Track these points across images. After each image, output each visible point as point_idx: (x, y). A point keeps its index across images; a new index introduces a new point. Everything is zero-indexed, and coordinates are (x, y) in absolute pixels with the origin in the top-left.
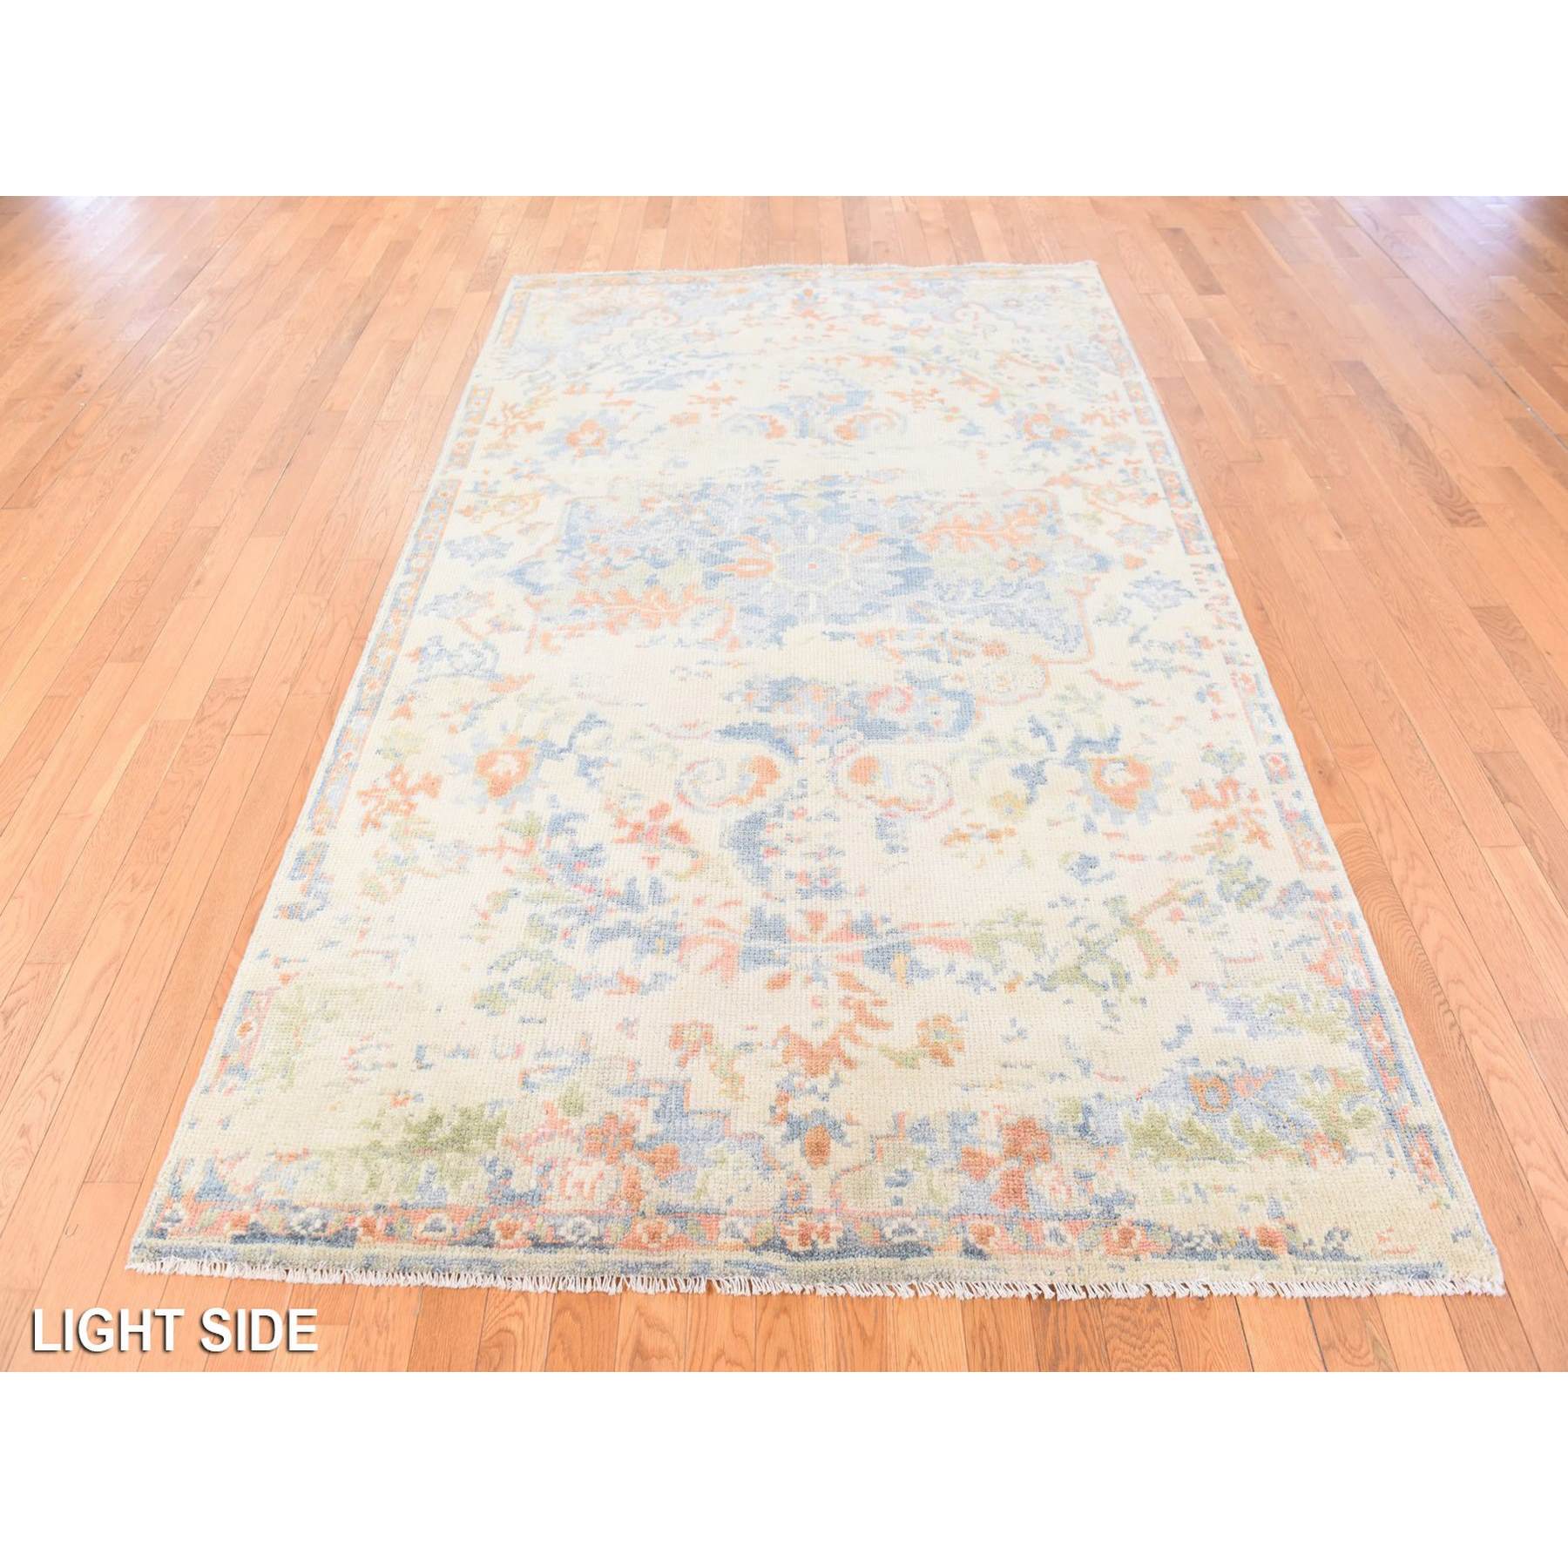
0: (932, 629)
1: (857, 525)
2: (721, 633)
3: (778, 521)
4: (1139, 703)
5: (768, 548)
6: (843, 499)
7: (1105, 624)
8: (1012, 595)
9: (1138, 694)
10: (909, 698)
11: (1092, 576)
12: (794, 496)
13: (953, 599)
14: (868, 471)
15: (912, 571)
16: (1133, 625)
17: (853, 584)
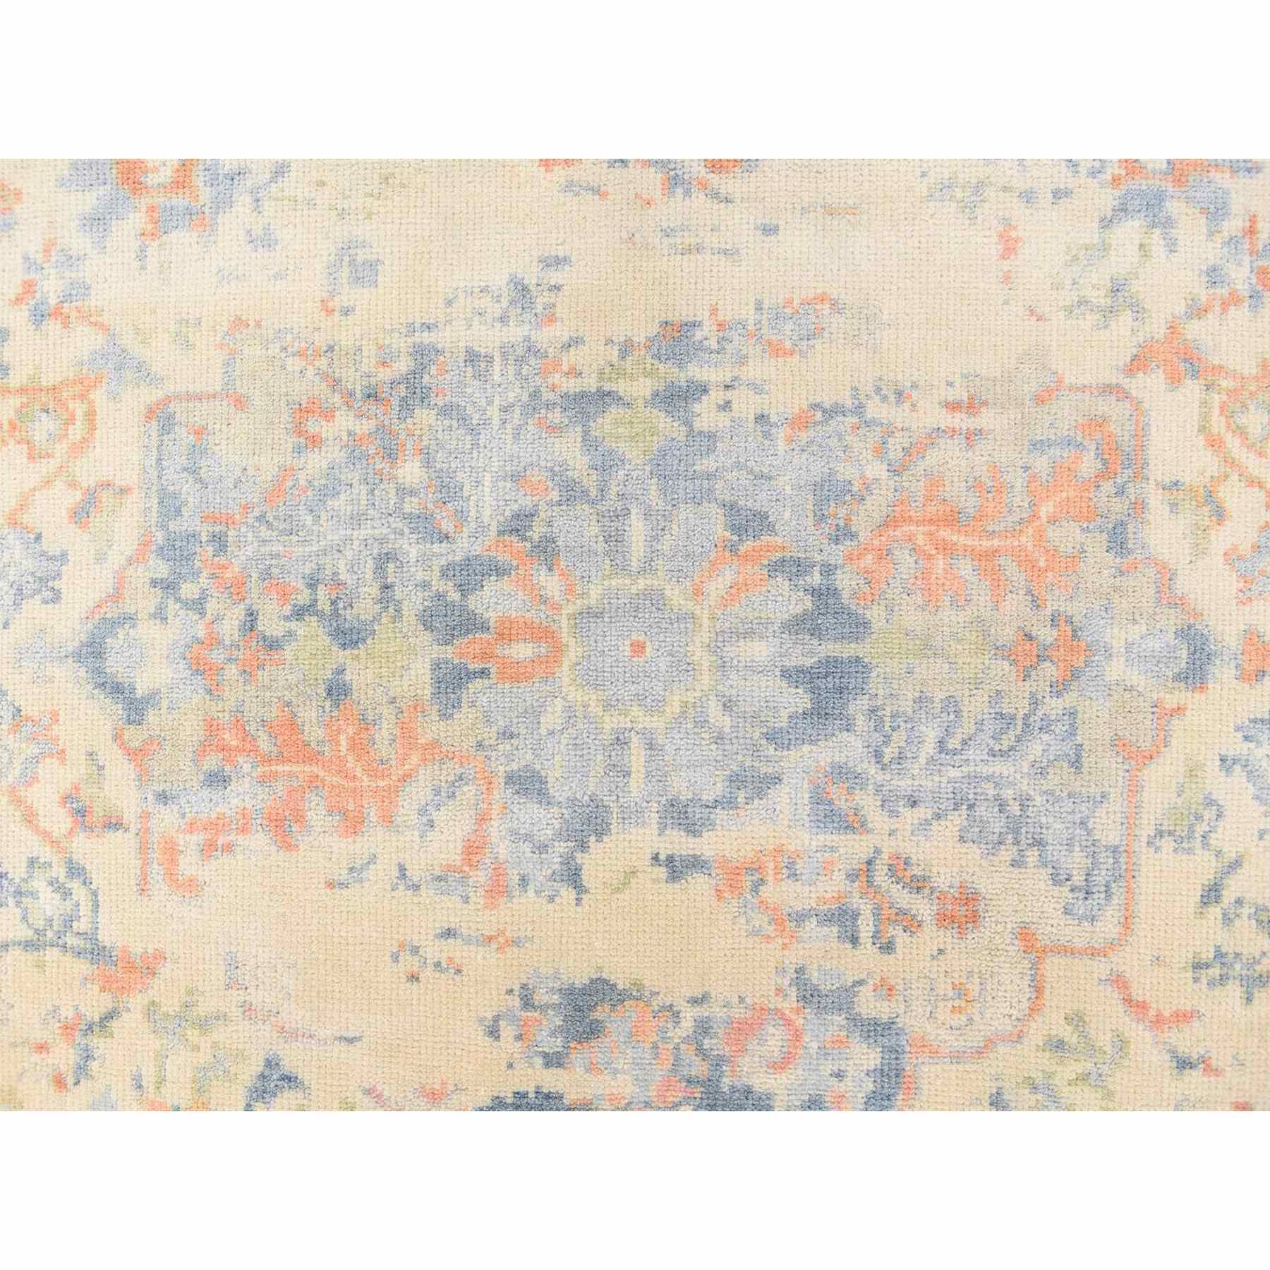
0: (855, 848)
1: (731, 508)
2: (472, 851)
3: (571, 492)
4: (1184, 1064)
5: (551, 584)
6: (706, 414)
7: (1167, 844)
8: (1012, 749)
9: (1186, 1040)
10: (797, 1036)
11: (1171, 701)
12: (605, 397)
13: (900, 758)
14: (759, 307)
15: (830, 667)
16: (1219, 854)
17: (714, 710)
